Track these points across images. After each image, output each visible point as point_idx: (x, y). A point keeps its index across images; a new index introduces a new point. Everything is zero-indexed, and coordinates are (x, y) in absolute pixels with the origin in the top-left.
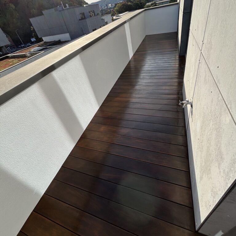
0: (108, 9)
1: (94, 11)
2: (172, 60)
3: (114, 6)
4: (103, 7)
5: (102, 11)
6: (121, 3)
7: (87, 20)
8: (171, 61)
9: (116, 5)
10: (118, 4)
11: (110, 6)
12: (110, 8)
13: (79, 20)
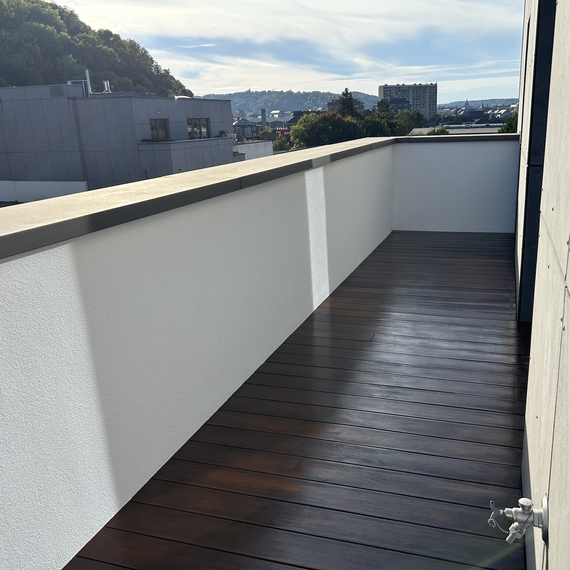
0: (268, 124)
1: (208, 120)
2: (486, 334)
3: (292, 117)
4: (248, 115)
5: (243, 127)
6: (318, 113)
7: (173, 146)
8: (481, 339)
9: (298, 115)
10: (308, 113)
11: (277, 116)
12: (276, 124)
13: (143, 141)
